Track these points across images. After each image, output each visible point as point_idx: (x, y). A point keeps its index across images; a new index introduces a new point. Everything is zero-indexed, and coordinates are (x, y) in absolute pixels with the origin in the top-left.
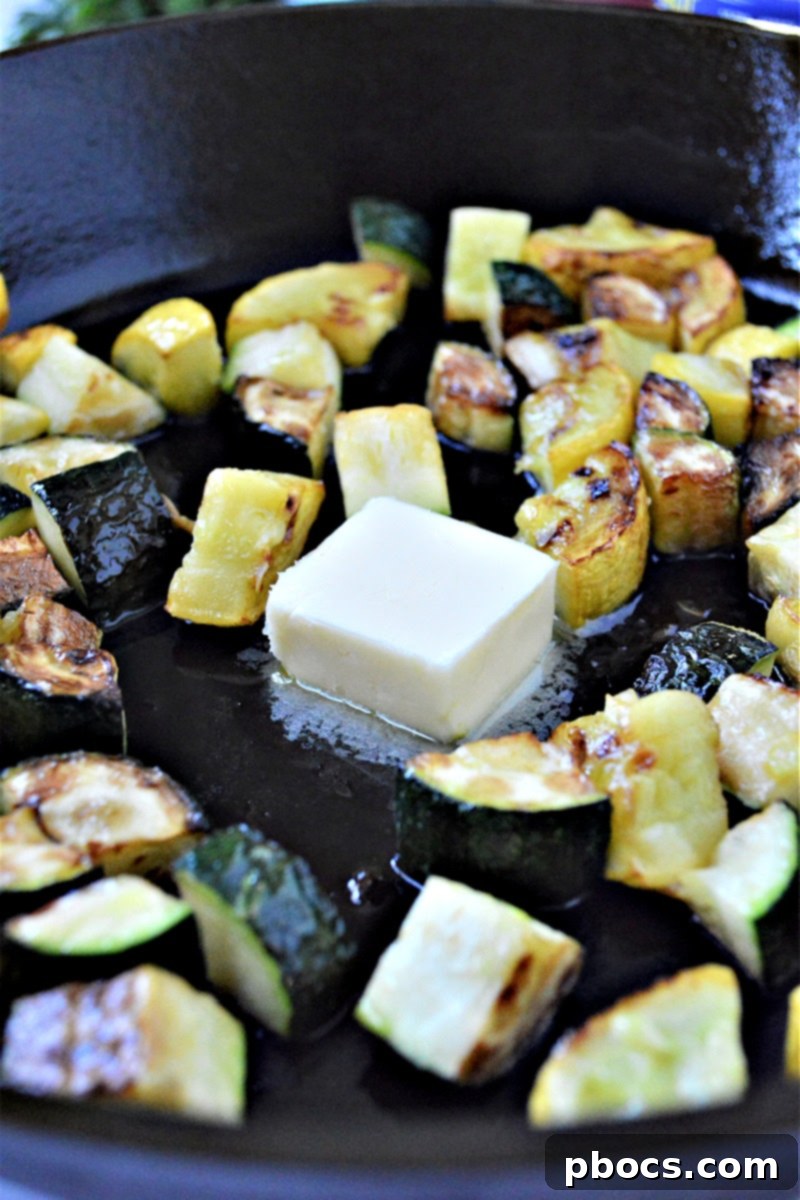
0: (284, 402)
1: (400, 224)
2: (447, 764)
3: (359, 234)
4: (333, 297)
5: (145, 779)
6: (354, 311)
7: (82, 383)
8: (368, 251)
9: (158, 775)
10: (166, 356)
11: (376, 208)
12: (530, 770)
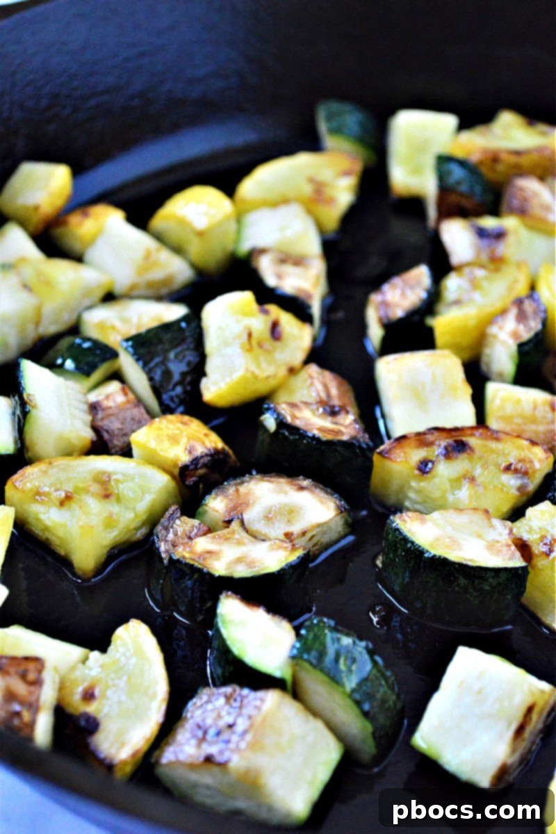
0: (288, 269)
1: (352, 118)
2: (423, 521)
3: (323, 127)
4: (311, 180)
5: (299, 485)
6: (329, 192)
7: (139, 255)
8: (329, 141)
9: (306, 483)
10: (200, 234)
11: (334, 106)
12: (479, 536)
